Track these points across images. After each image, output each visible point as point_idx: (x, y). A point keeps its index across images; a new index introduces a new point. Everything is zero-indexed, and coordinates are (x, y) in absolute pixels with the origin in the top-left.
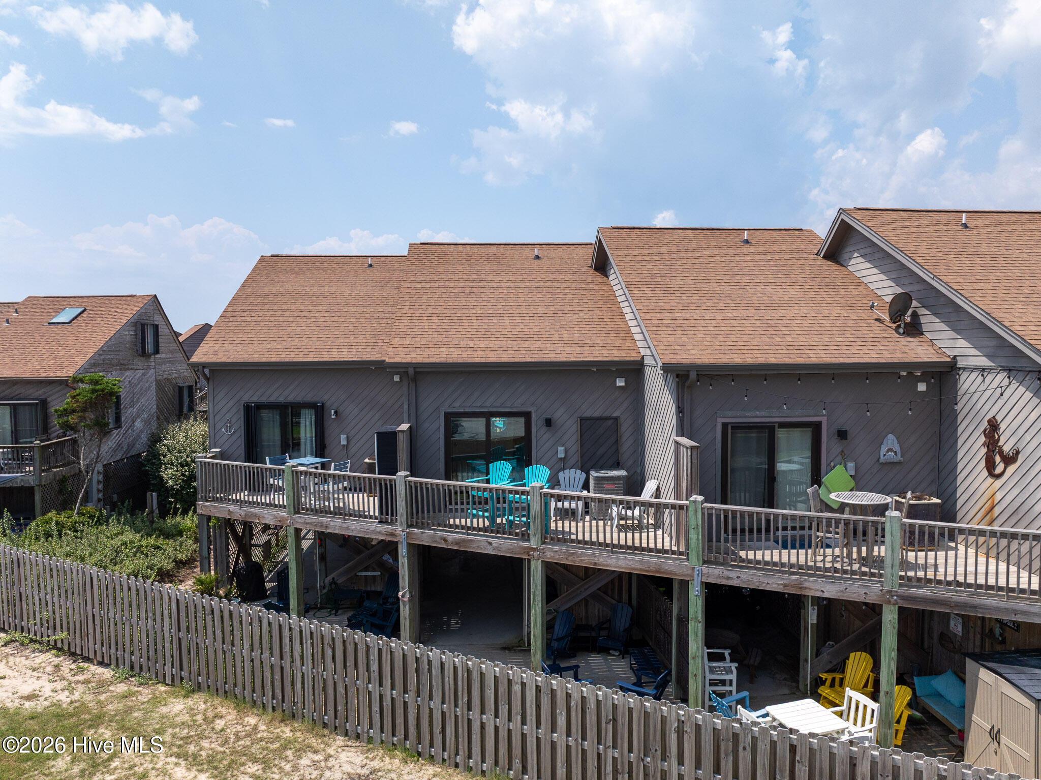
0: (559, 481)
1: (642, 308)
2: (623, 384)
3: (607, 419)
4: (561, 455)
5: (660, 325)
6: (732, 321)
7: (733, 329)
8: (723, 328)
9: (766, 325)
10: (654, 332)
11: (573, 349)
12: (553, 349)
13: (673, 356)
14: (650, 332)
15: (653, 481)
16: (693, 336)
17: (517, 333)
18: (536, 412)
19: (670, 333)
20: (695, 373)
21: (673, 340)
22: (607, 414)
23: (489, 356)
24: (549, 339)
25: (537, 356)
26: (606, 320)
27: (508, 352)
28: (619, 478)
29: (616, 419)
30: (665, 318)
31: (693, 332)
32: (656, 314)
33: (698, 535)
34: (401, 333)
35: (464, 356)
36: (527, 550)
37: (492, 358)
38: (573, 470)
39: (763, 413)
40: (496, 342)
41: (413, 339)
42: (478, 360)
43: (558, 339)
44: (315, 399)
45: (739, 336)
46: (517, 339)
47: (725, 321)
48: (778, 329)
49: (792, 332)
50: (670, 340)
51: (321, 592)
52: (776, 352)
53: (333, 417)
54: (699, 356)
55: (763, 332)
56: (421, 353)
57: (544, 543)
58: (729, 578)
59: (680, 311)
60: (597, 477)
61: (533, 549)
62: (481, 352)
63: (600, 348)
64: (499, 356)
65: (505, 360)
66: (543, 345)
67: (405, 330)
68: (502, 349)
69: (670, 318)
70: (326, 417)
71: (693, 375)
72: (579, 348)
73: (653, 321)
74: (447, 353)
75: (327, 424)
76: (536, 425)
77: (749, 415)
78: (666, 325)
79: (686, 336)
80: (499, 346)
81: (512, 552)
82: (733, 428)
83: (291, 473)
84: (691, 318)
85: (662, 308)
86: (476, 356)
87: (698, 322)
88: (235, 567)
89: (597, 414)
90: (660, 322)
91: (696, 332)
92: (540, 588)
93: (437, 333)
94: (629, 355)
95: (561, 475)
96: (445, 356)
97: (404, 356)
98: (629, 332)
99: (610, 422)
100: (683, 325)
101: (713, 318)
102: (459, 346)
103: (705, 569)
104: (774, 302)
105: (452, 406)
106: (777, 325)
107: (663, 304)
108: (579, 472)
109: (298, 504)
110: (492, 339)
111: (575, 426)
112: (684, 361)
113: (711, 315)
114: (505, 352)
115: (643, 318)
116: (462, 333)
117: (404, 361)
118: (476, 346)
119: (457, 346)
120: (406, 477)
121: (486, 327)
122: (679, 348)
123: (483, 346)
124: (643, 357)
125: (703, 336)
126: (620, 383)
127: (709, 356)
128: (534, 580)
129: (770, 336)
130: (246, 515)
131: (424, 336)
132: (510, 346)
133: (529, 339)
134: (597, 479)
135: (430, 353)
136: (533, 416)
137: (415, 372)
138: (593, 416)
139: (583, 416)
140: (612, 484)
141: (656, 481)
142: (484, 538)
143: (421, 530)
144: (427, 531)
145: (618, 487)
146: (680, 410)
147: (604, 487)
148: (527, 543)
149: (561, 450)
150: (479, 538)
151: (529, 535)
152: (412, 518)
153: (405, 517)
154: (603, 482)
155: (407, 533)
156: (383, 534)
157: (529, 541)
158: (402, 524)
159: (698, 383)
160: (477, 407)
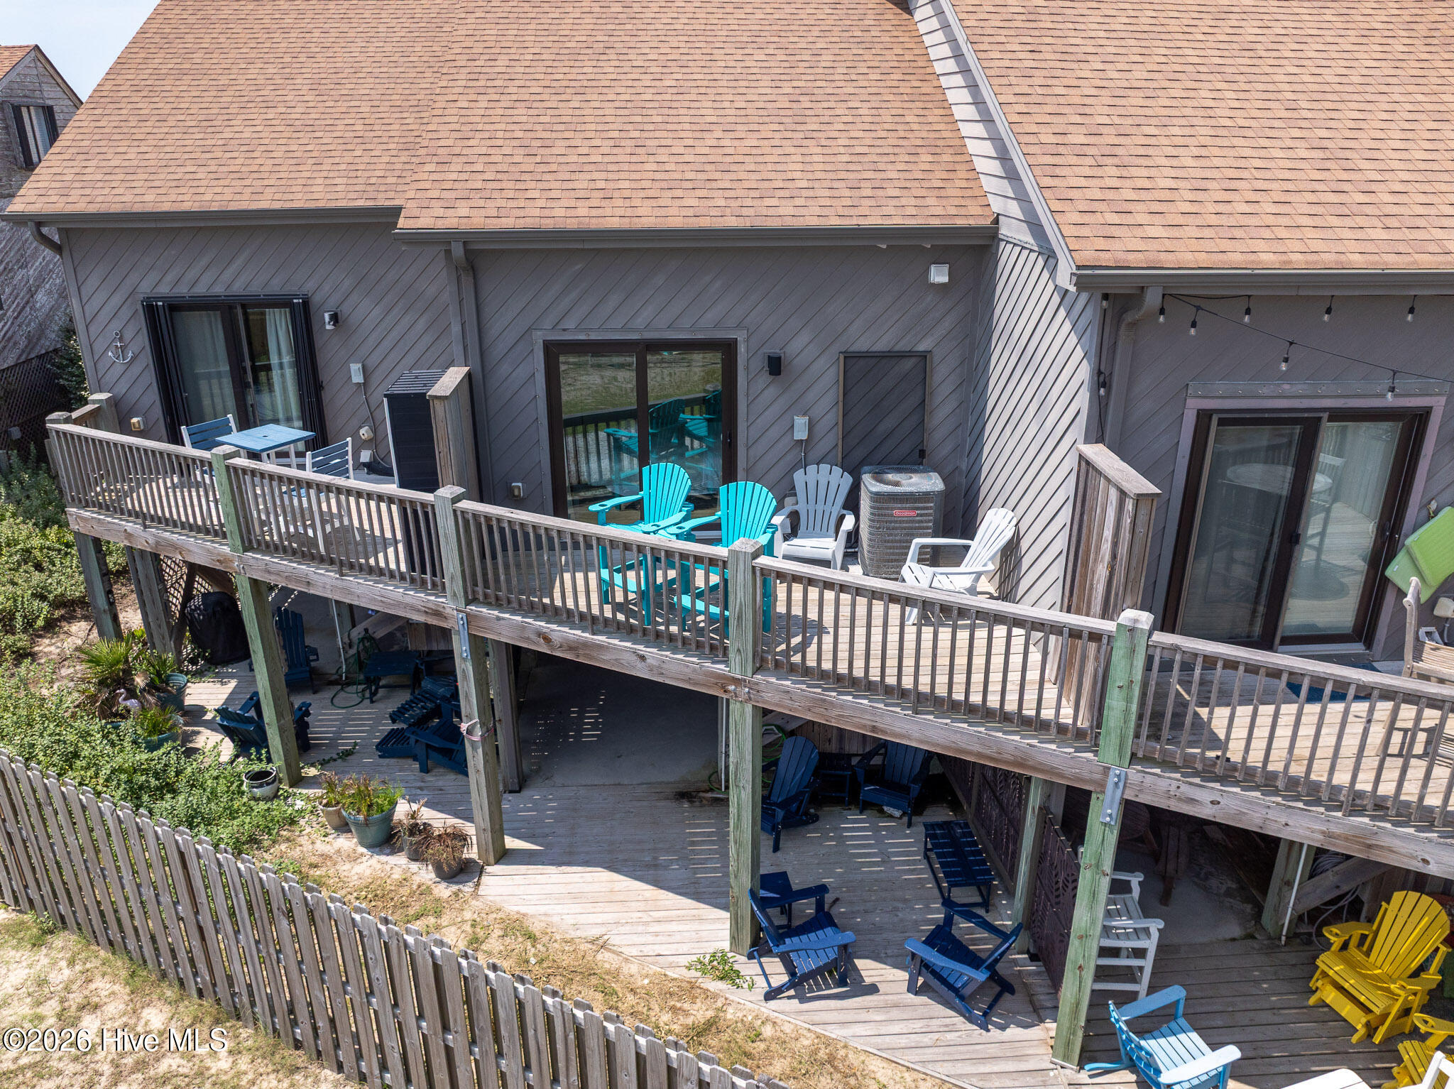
0: (794, 488)
1: (1012, 99)
2: (945, 279)
3: (902, 355)
4: (801, 433)
5: (1061, 149)
6: (1236, 142)
7: (1242, 163)
8: (1217, 162)
9: (1320, 154)
10: (1049, 170)
11: (835, 193)
12: (786, 193)
13: (1102, 244)
14: (1038, 171)
15: (1003, 511)
16: (1147, 184)
17: (706, 150)
18: (747, 340)
19: (1088, 172)
20: (1160, 292)
21: (1098, 194)
22: (902, 346)
23: (640, 212)
24: (779, 167)
25: (751, 212)
26: (908, 119)
27: (686, 202)
28: (925, 496)
29: (924, 357)
30: (1071, 129)
31: (1145, 173)
32: (1048, 119)
33: (1128, 700)
34: (440, 151)
35: (582, 212)
36: (723, 681)
37: (648, 217)
38: (825, 467)
39: (1300, 388)
40: (658, 176)
41: (468, 168)
42: (614, 223)
43: (800, 167)
44: (290, 289)
45: (1260, 185)
46: (708, 167)
47: (1219, 142)
48: (1350, 165)
49: (1387, 176)
50: (1090, 194)
51: (345, 652)
52: (1360, 234)
53: (329, 327)
54: (1168, 245)
55: (1318, 175)
56: (481, 202)
57: (756, 671)
58: (1192, 801)
59: (1106, 110)
60: (877, 494)
61: (737, 682)
62: (620, 203)
63: (897, 193)
64: (662, 212)
65: (676, 223)
66: (766, 184)
67: (450, 142)
68: (670, 194)
69: (1083, 130)
70: (315, 328)
71: (1153, 299)
72: (847, 193)
73: (1044, 139)
74: (542, 203)
75: (319, 341)
76: (747, 368)
77: (1264, 391)
78: (1078, 150)
79: (1128, 183)
80: (664, 185)
81: (689, 680)
82: (1222, 422)
83: (224, 469)
84: (1134, 130)
85: (1061, 100)
86: (608, 212)
87: (1152, 141)
88: (184, 605)
89: (881, 346)
90: (1059, 139)
91: (1153, 172)
92: (749, 757)
93: (522, 151)
94: (963, 211)
95: (799, 476)
96: (537, 212)
97: (441, 212)
98: (961, 150)
99: (909, 364)
100: (1119, 151)
101: (1187, 131)
102: (570, 185)
103: (1134, 773)
104: (1327, 88)
105: (561, 326)
106: (1348, 154)
107: (1062, 91)
108: (837, 470)
109: (249, 532)
110: (647, 167)
111: (833, 370)
112: (1133, 259)
113: (1183, 122)
114: (678, 202)
115: (1017, 128)
116: (580, 151)
117: (441, 224)
118: (611, 185)
119: (566, 186)
120: (456, 500)
121: (637, 134)
122: (1116, 219)
123: (626, 184)
124: (996, 221)
125: (1172, 184)
126: (939, 275)
127: (1195, 245)
128: (737, 740)
129: (1335, 186)
130: (157, 543)
131: (492, 159)
132: (689, 185)
133: (733, 168)
134: (878, 498)
135: (503, 203)
136: (742, 349)
137: (467, 251)
138: (874, 349)
139: (851, 349)
140: (910, 509)
141: (1011, 514)
142: (628, 644)
143: (496, 613)
144: (507, 616)
145: (921, 515)
146: (1102, 379)
147: (892, 515)
148: (722, 666)
149: (801, 422)
150: (616, 642)
151: (726, 649)
152: (475, 584)
153: (460, 582)
154: (891, 505)
155: (468, 615)
156: (419, 611)
157: (726, 662)
158: (455, 595)
159: (1162, 319)
160: (615, 330)
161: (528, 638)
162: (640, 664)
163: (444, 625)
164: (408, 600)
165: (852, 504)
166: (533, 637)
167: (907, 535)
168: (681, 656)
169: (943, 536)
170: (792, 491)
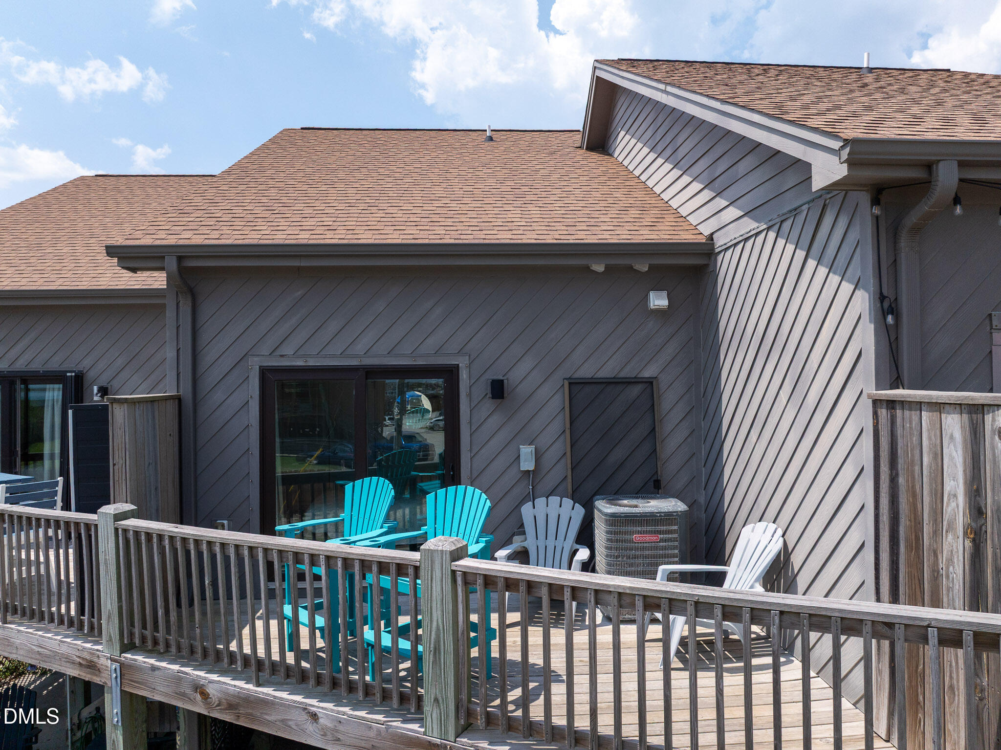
0: (522, 525)
2: (665, 304)
3: (628, 382)
4: (527, 465)
11: (552, 228)
12: (506, 228)
15: (763, 524)
17: (433, 209)
18: (469, 366)
20: (954, 175)
22: (628, 372)
23: (359, 237)
27: (406, 232)
28: (668, 518)
29: (650, 383)
35: (303, 236)
36: (417, 749)
37: (367, 239)
38: (554, 500)
40: (383, 220)
43: (518, 216)
44: (68, 366)
46: (432, 216)
56: (208, 232)
57: (461, 731)
60: (613, 515)
61: (434, 749)
62: (343, 232)
63: (611, 228)
65: (395, 242)
66: (487, 224)
70: (86, 401)
72: (564, 228)
76: (470, 395)
80: (389, 224)
81: (372, 749)
89: (607, 372)
94: (676, 237)
95: (527, 510)
99: (636, 390)
102: (300, 224)
105: (278, 353)
108: (568, 502)
110: (376, 215)
111: (557, 399)
117: (158, 243)
119: (294, 224)
120: (121, 517)
121: (373, 201)
124: (710, 238)
126: (659, 301)
132: (413, 224)
134: (614, 520)
136: (464, 375)
138: (599, 376)
139: (576, 376)
140: (650, 532)
141: (773, 526)
142: (298, 698)
143: (152, 661)
144: (164, 664)
145: (665, 541)
146: (886, 304)
147: (631, 541)
148: (415, 726)
149: (527, 451)
150: (284, 695)
151: (420, 698)
152: (132, 624)
153: (117, 621)
154: (630, 528)
155: (122, 665)
156: (73, 663)
157: (421, 721)
158: (110, 640)
159: (958, 210)
160: (333, 356)
161: (184, 695)
162: (310, 727)
163: (97, 680)
164: (64, 649)
165: (585, 537)
166: (189, 691)
167: (651, 564)
168: (362, 714)
169: (691, 563)
170: (520, 530)
